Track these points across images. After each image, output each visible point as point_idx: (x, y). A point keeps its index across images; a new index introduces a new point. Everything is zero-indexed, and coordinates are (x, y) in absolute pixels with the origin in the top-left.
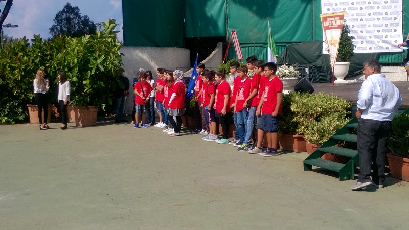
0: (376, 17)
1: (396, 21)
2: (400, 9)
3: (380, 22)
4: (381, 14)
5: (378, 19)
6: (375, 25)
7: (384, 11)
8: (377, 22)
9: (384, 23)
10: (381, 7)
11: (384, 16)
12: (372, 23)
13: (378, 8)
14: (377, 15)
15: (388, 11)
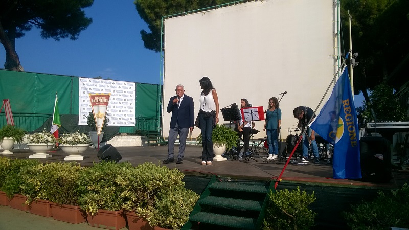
0: (118, 102)
1: (131, 106)
2: (134, 97)
3: (121, 105)
4: (122, 100)
5: (120, 103)
6: (117, 107)
7: (124, 98)
8: (118, 105)
9: (124, 106)
10: (121, 95)
11: (123, 101)
12: (115, 105)
13: (120, 95)
14: (119, 100)
15: (126, 98)
